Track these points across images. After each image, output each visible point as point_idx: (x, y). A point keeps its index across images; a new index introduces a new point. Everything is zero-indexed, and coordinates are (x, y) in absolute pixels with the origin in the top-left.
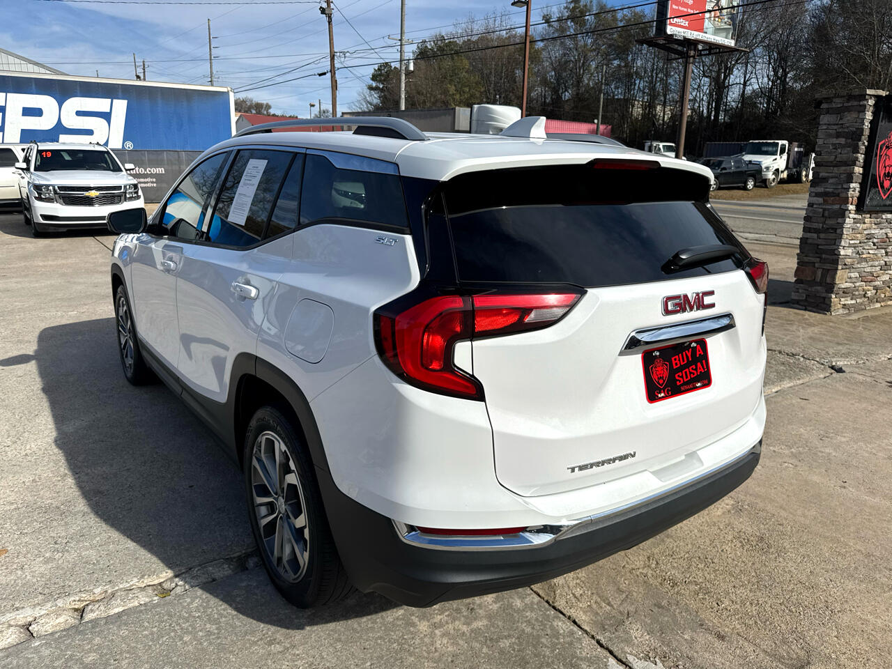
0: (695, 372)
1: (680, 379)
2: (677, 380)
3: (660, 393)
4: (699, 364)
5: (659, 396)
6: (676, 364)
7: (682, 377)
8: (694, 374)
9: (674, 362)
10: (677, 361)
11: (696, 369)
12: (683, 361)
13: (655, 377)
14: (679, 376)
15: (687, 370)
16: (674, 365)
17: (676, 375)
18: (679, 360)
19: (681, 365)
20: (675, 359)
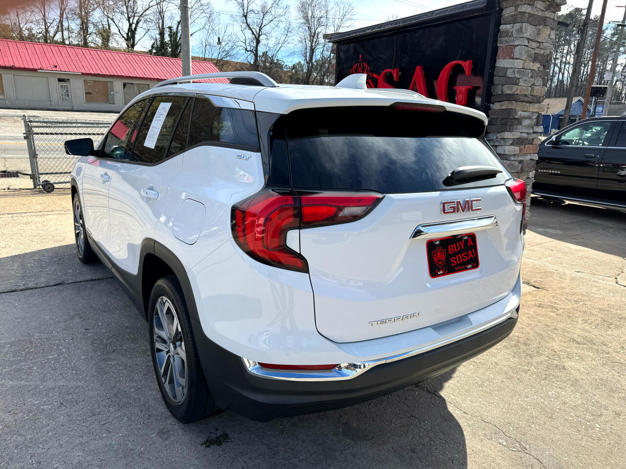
0: (467, 257)
1: (454, 261)
2: (452, 262)
3: (439, 271)
4: (470, 252)
5: (439, 273)
6: (451, 251)
7: (456, 260)
8: (465, 258)
9: (450, 250)
10: (452, 249)
11: (467, 255)
12: (457, 249)
13: (435, 259)
14: (453, 259)
15: (460, 255)
16: (450, 251)
17: (451, 259)
18: (454, 248)
19: (455, 252)
20: (451, 248)
